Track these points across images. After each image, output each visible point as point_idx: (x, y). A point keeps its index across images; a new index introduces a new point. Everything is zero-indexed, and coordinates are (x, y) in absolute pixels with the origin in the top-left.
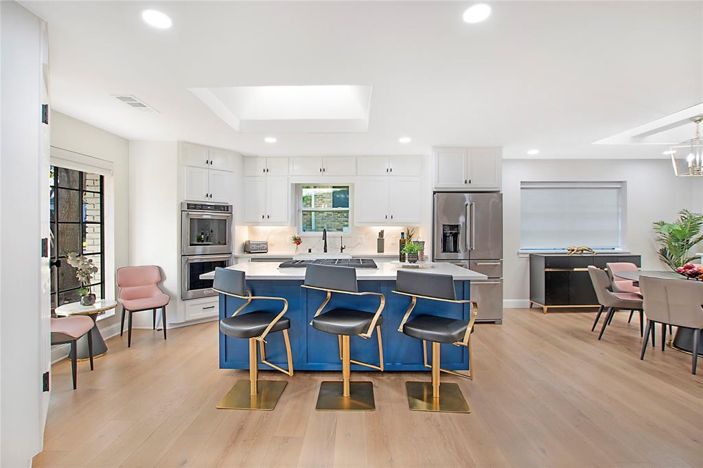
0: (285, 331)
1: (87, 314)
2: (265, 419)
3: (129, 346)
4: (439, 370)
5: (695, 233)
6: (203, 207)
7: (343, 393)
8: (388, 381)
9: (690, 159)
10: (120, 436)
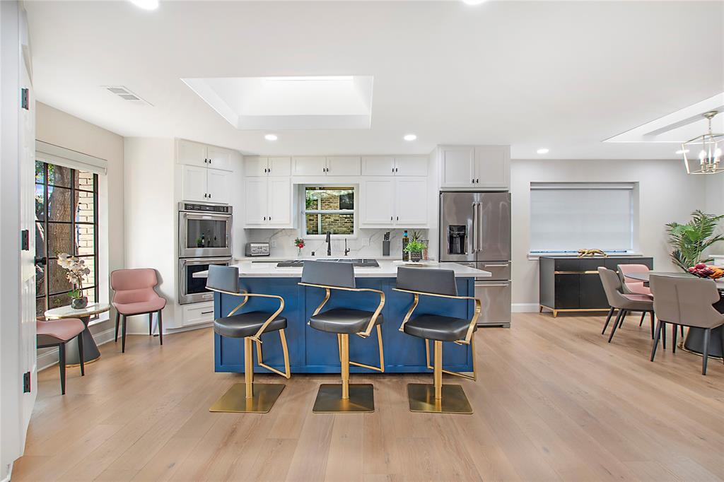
0: (282, 331)
1: (78, 317)
2: (259, 422)
3: (123, 352)
4: (441, 371)
5: (709, 235)
6: (201, 208)
7: (342, 395)
8: (389, 383)
9: (702, 156)
10: (106, 440)
